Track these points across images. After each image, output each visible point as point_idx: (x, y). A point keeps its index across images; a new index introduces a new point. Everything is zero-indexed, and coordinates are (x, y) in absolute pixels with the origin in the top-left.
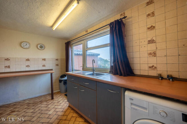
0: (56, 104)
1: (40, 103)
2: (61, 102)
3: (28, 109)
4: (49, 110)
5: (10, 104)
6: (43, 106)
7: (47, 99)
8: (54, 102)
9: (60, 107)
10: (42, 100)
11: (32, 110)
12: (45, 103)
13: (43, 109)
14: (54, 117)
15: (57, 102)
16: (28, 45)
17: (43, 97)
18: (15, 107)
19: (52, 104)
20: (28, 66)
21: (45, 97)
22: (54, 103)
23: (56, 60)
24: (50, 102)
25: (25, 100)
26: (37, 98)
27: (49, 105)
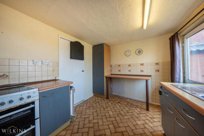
0: (149, 118)
1: (135, 106)
2: (155, 120)
3: (126, 106)
4: (139, 119)
5: (120, 97)
6: (136, 111)
7: (143, 107)
8: (147, 114)
9: (151, 125)
10: (138, 105)
11: (128, 109)
12: (139, 110)
13: (135, 113)
14: (140, 130)
15: (150, 116)
16: (129, 53)
17: (140, 103)
18: (121, 100)
19: (145, 115)
20: (130, 71)
21: (141, 104)
22: (147, 116)
23: (156, 64)
24: (144, 112)
25: (127, 98)
26: (135, 101)
27: (141, 114)
